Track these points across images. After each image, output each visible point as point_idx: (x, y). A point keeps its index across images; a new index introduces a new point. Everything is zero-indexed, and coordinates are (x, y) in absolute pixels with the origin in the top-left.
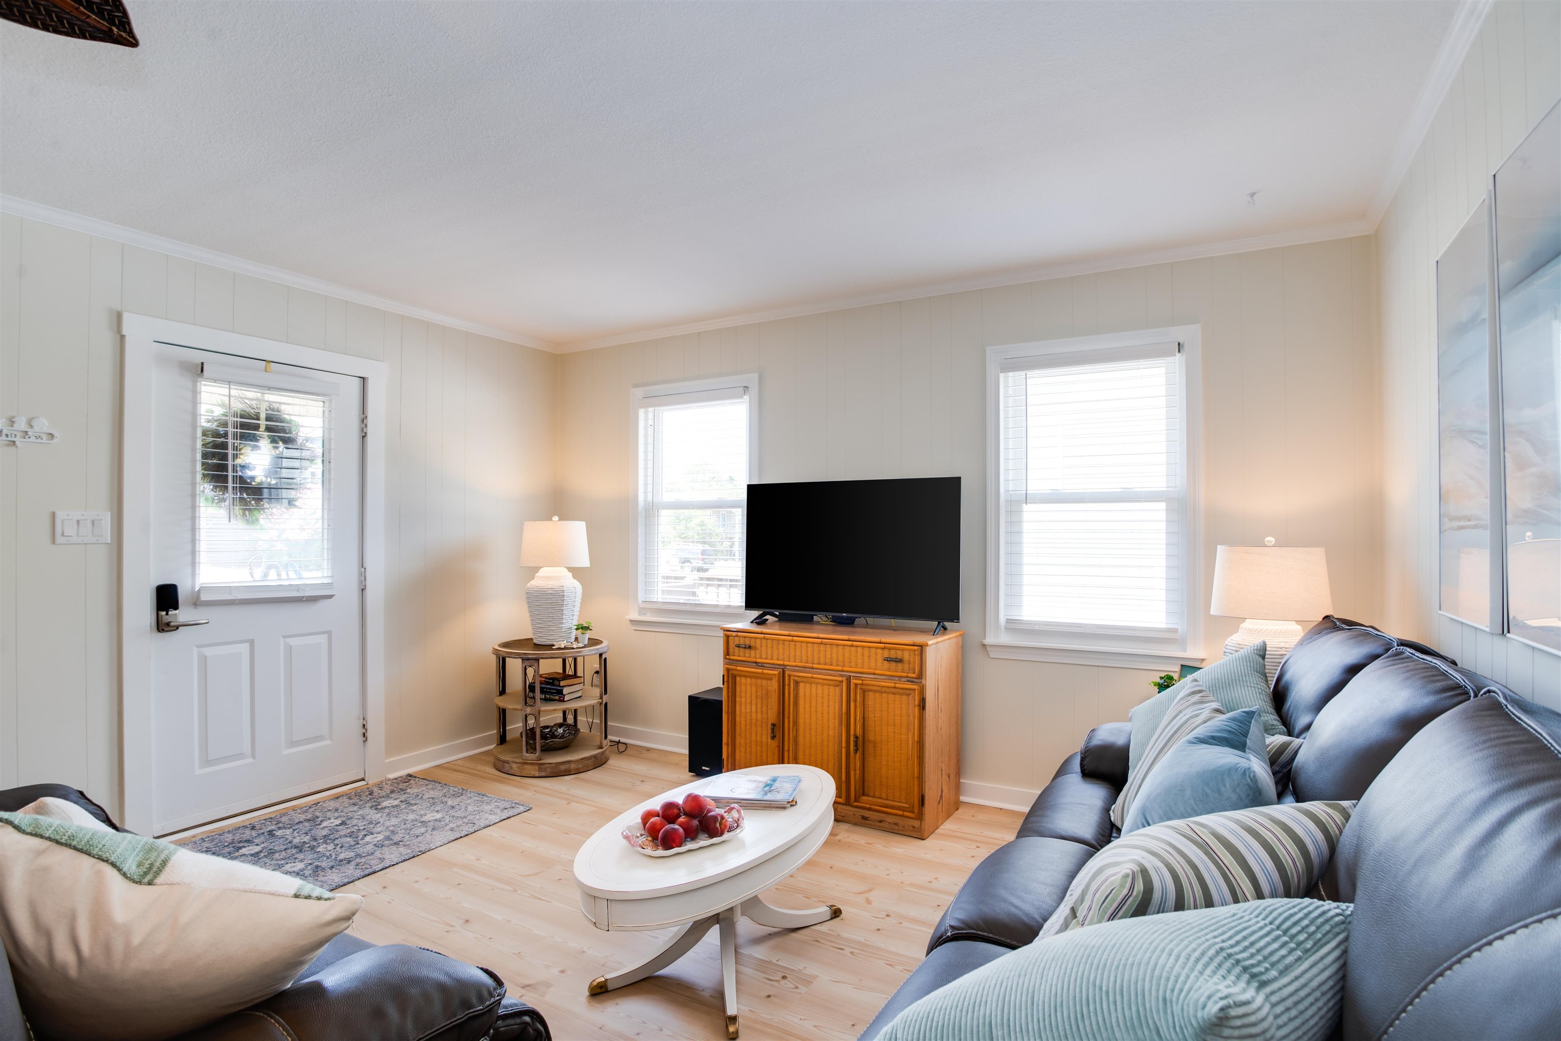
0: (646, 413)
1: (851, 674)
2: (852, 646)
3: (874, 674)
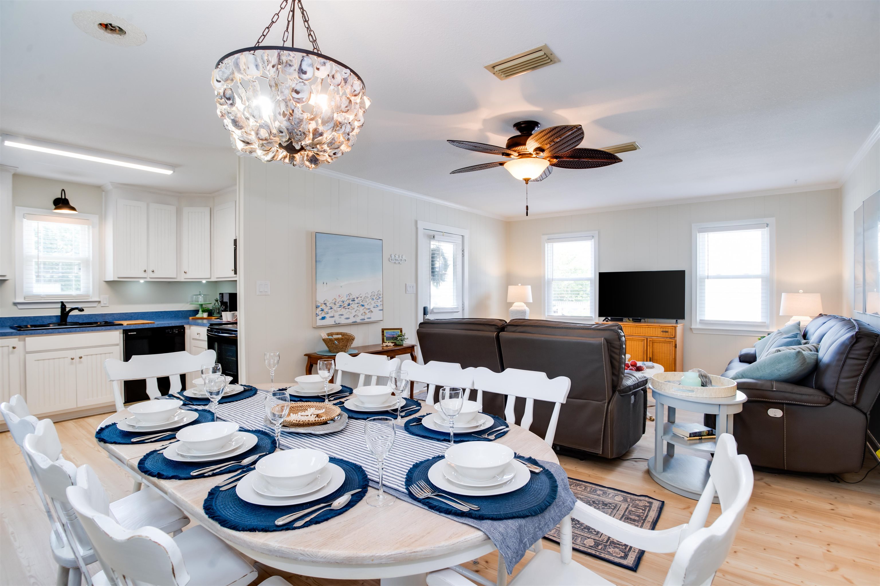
0: (548, 245)
1: (648, 337)
2: (649, 327)
3: (657, 337)
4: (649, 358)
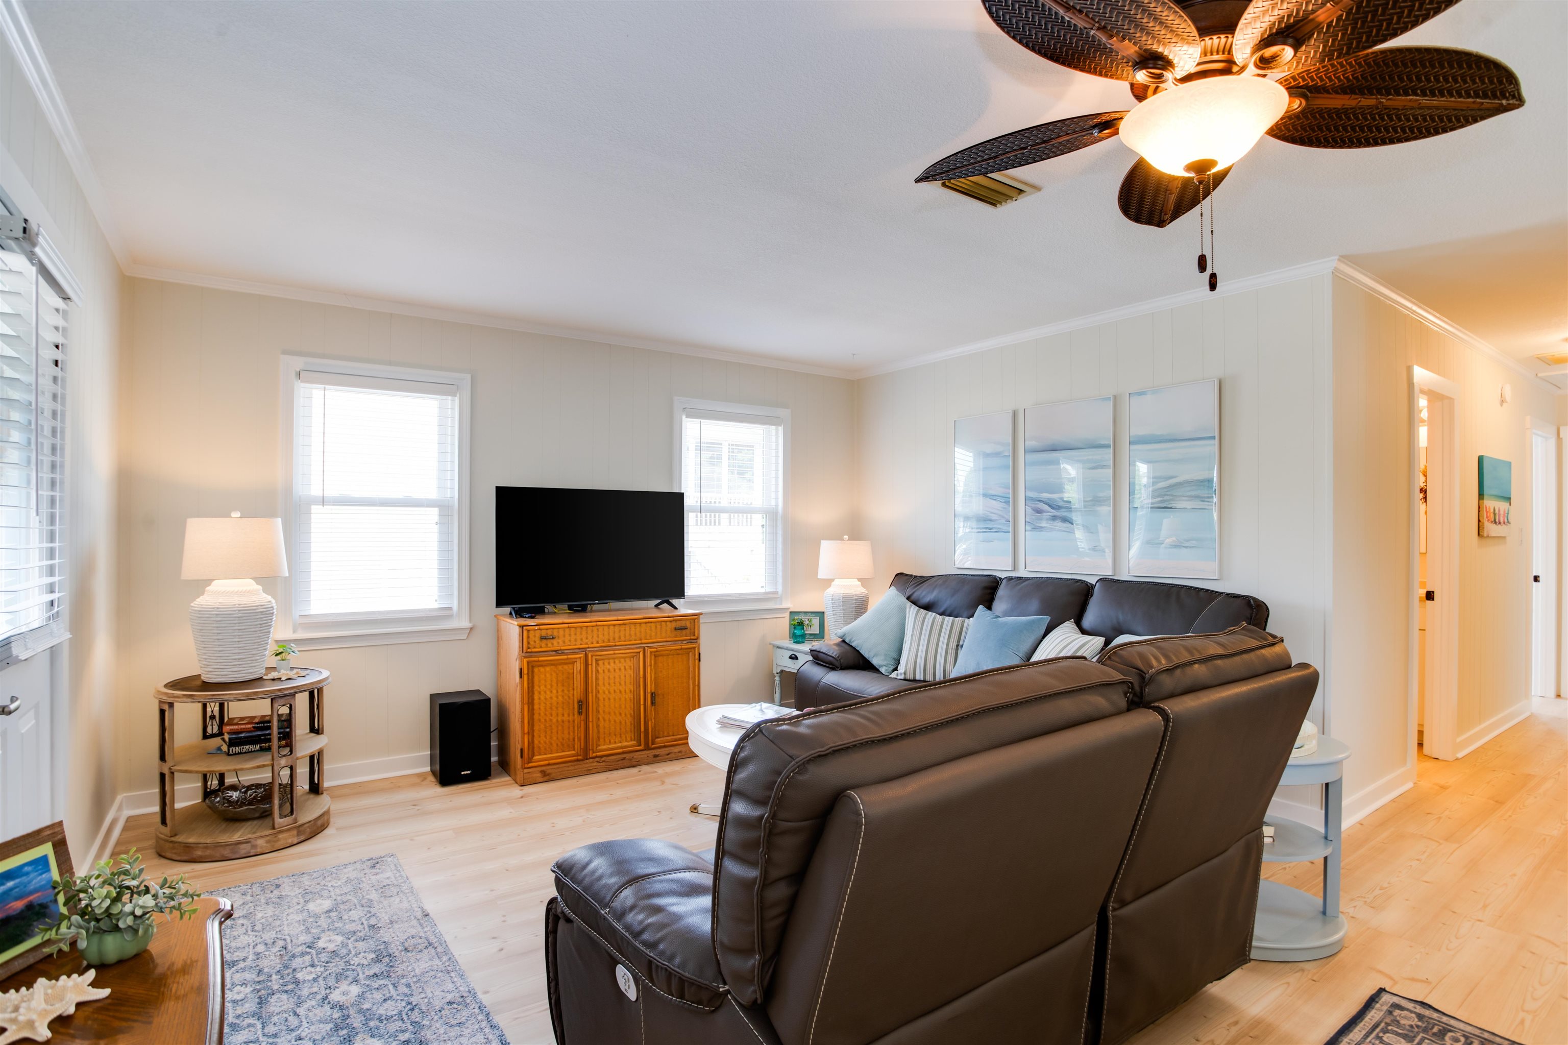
1: (646, 645)
3: (665, 642)
4: (649, 696)
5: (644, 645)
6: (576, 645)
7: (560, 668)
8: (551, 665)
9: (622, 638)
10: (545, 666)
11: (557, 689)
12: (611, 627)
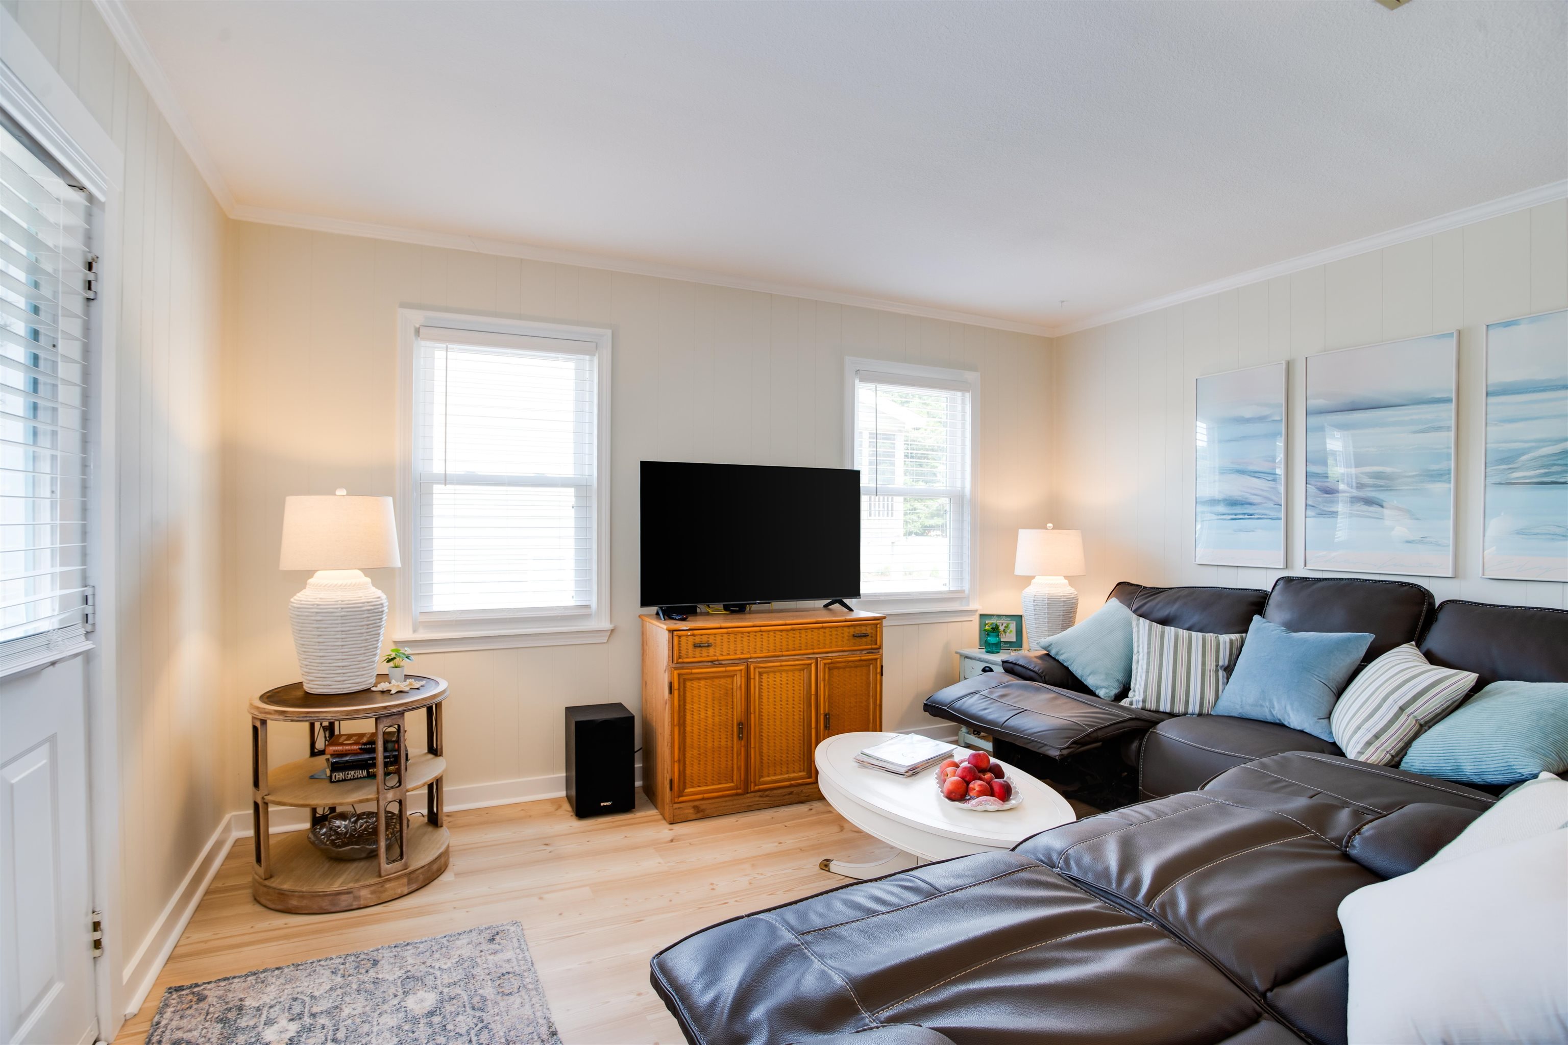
1: (819, 656)
3: (841, 651)
4: (822, 717)
5: (817, 656)
6: (736, 654)
7: (716, 681)
8: (705, 678)
9: (791, 647)
10: (699, 679)
11: (713, 708)
12: (778, 633)
